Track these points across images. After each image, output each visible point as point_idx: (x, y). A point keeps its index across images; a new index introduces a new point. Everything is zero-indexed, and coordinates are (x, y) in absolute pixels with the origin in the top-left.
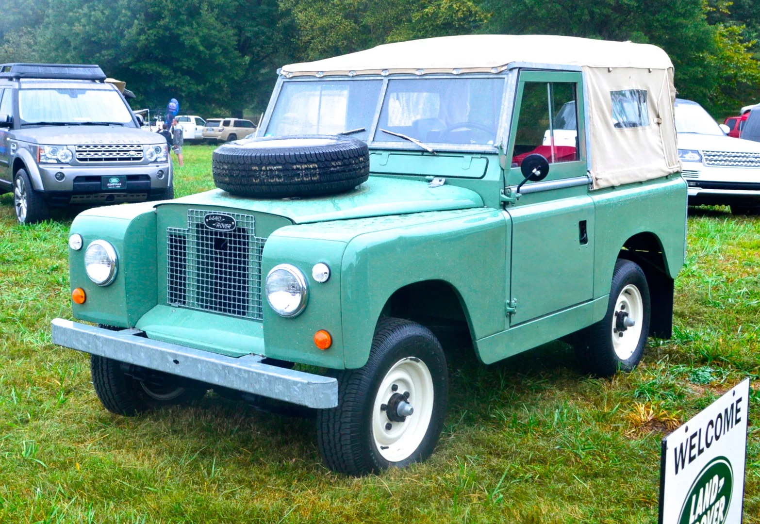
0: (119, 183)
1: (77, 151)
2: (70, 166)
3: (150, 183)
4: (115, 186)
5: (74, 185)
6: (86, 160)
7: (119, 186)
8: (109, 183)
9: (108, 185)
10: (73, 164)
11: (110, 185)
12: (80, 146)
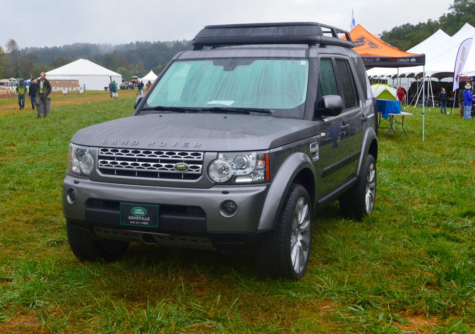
0: (145, 216)
1: (100, 157)
2: (89, 181)
3: (206, 221)
4: (139, 221)
5: (86, 211)
6: (111, 172)
7: (146, 222)
8: (131, 215)
9: (130, 218)
10: (93, 177)
11: (133, 218)
12: (105, 150)
